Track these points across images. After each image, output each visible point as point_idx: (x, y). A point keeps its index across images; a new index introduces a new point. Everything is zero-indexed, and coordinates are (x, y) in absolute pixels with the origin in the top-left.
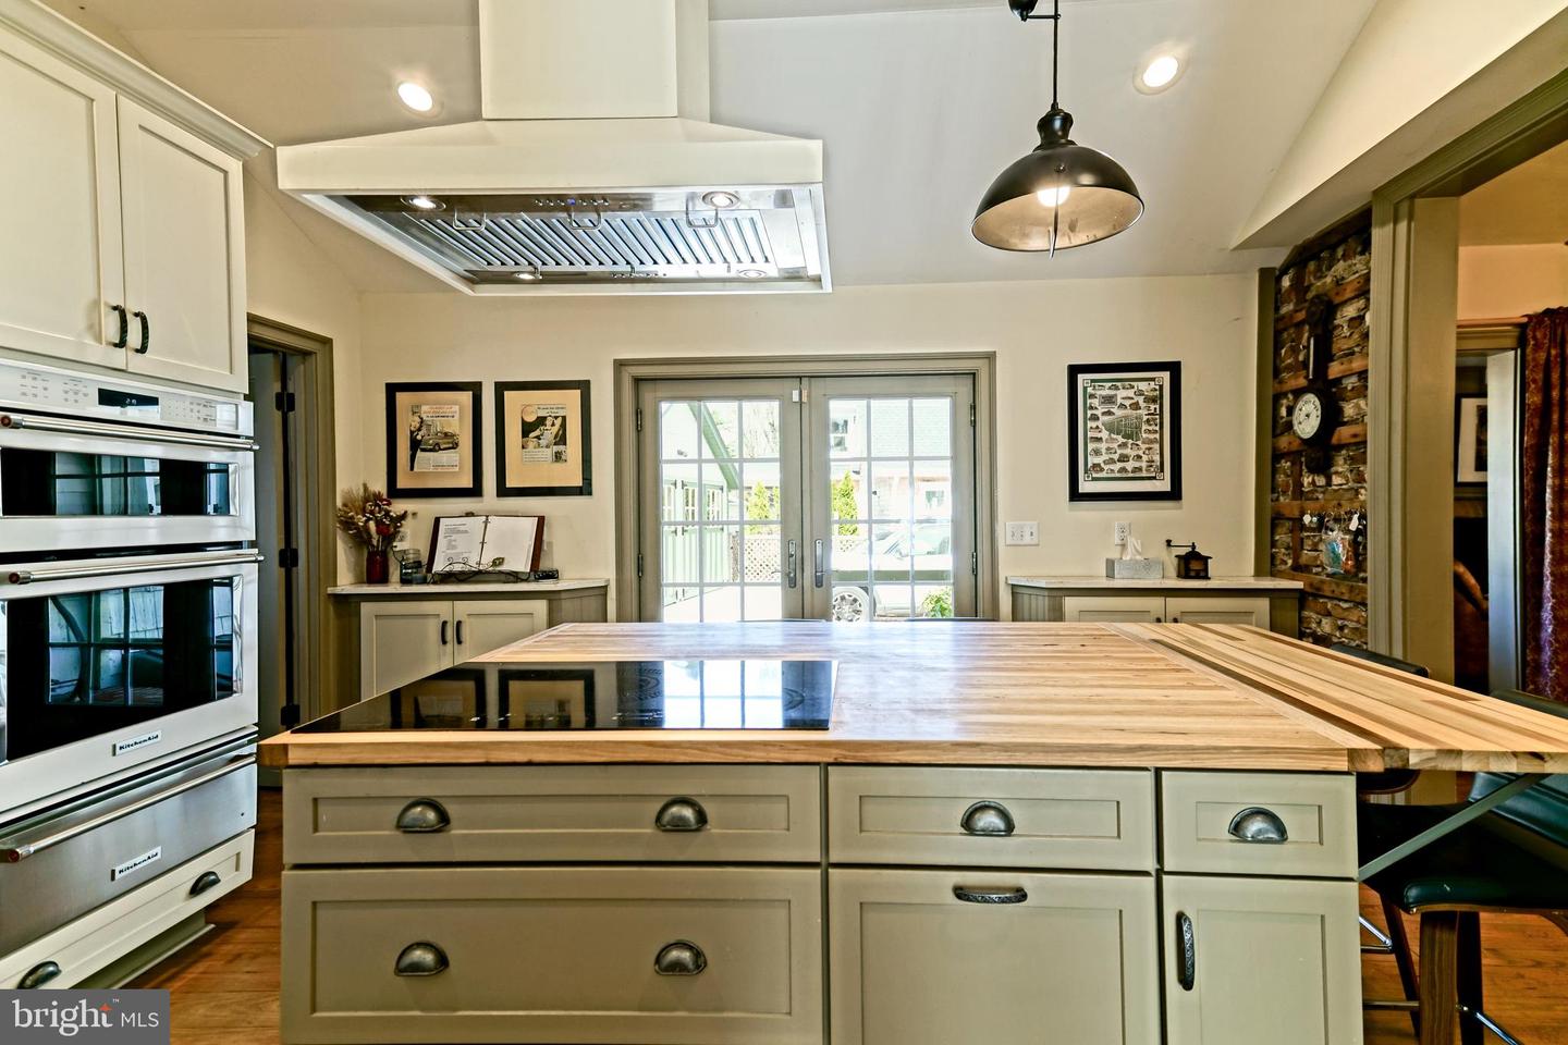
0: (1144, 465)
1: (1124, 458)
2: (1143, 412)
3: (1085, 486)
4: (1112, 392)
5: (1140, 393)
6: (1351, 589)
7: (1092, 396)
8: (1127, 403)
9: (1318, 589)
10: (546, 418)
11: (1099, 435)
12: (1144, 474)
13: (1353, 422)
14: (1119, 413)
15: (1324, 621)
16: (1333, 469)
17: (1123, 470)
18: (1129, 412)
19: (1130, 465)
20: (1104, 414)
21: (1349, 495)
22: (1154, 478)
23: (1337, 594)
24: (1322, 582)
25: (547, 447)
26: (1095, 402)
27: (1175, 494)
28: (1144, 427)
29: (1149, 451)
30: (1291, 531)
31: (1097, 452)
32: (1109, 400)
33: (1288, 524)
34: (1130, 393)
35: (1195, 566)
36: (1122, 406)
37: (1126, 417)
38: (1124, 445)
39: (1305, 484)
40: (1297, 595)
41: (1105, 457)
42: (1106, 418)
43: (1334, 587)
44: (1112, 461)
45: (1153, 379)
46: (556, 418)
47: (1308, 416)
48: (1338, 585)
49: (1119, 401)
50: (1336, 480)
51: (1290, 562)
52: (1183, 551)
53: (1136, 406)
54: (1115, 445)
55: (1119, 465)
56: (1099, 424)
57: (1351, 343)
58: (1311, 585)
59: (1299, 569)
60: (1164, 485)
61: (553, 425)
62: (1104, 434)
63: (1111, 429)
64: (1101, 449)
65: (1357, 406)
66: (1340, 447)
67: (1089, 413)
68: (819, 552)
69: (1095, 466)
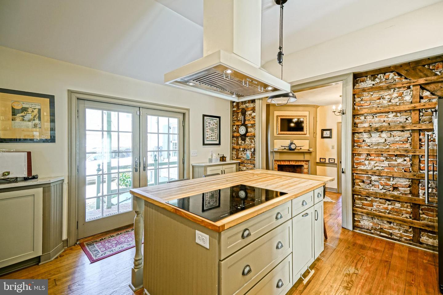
0: (215, 138)
1: (212, 136)
2: (215, 126)
3: (206, 142)
4: (210, 121)
5: (214, 122)
6: (251, 162)
7: (207, 122)
8: (212, 124)
9: (243, 162)
10: (28, 108)
11: (208, 131)
12: (215, 140)
13: (250, 132)
14: (211, 126)
15: (244, 168)
16: (246, 140)
17: (212, 139)
18: (213, 126)
19: (213, 138)
20: (209, 126)
21: (250, 145)
22: (216, 141)
23: (248, 162)
24: (244, 161)
25: (29, 121)
26: (207, 123)
27: (219, 144)
28: (215, 130)
29: (215, 135)
30: (236, 151)
31: (208, 135)
32: (209, 123)
33: (236, 150)
34: (213, 122)
35: (224, 159)
36: (212, 125)
37: (212, 127)
38: (212, 133)
39: (239, 143)
40: (239, 163)
41: (209, 136)
42: (209, 127)
43: (247, 161)
44: (209, 137)
45: (216, 120)
46: (35, 109)
47: (242, 130)
48: (248, 161)
49: (211, 124)
50: (246, 142)
51: (236, 157)
52: (222, 156)
53: (214, 125)
54: (210, 133)
55: (211, 138)
56: (208, 128)
57: (249, 118)
58: (242, 161)
59: (237, 158)
60: (217, 142)
61: (33, 111)
62: (209, 131)
63: (210, 129)
64: (208, 133)
65: (251, 129)
66: (248, 136)
67: (206, 125)
68: (145, 160)
69: (207, 137)
